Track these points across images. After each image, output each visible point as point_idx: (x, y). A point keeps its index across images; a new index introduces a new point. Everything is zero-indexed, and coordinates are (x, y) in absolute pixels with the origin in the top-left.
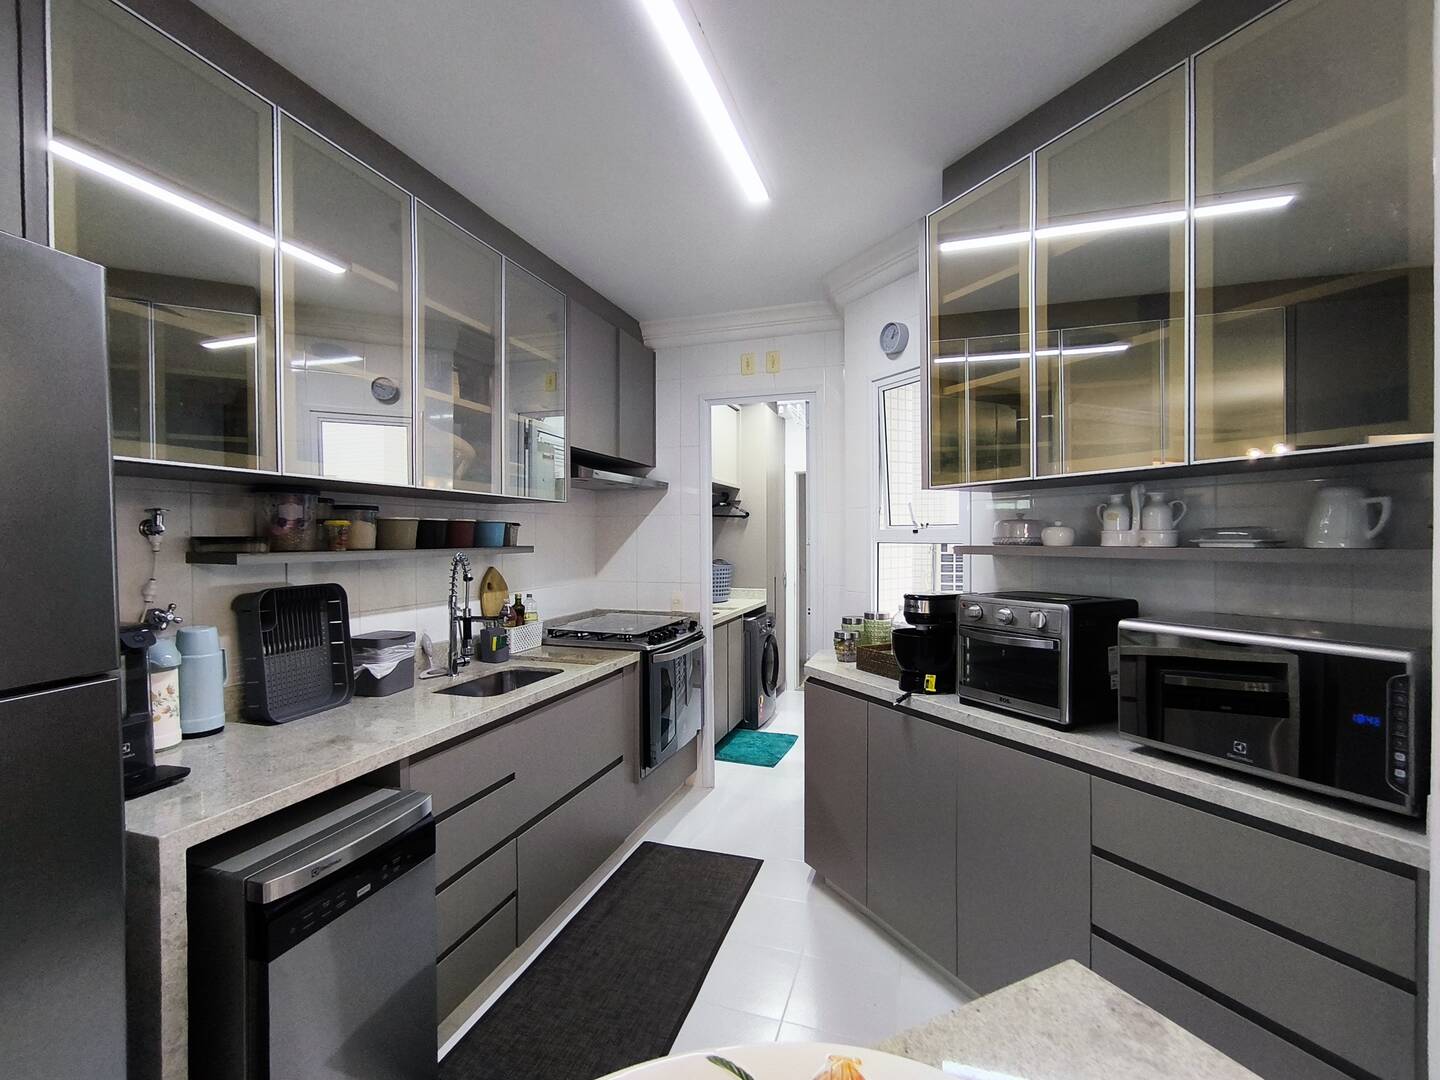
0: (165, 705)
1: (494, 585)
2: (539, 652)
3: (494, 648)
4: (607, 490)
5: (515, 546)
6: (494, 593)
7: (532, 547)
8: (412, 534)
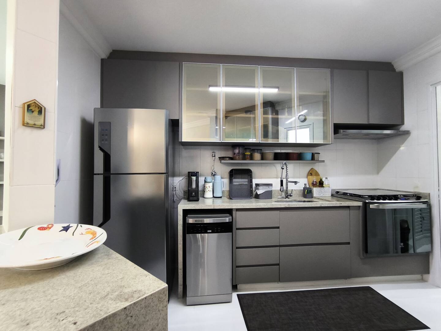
0: (208, 189)
1: (313, 174)
2: (330, 198)
3: (306, 194)
4: (384, 138)
5: (318, 160)
6: (312, 177)
7: (324, 161)
8: (271, 156)
